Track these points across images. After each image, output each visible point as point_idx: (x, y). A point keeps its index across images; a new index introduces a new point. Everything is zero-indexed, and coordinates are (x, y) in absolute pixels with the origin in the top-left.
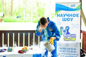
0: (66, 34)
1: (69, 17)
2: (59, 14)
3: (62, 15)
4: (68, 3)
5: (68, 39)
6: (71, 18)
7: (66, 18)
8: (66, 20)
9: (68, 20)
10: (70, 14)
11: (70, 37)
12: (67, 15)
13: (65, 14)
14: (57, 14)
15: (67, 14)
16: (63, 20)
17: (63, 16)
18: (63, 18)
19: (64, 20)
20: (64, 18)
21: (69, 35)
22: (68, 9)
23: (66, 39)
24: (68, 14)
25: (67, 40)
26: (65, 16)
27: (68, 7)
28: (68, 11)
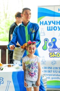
0: (52, 48)
1: (56, 25)
2: (43, 22)
3: (46, 23)
4: (54, 6)
5: (55, 55)
6: (58, 27)
7: (52, 27)
8: (52, 30)
9: (54, 29)
10: (57, 21)
11: (57, 52)
12: (53, 23)
13: (51, 21)
14: (40, 22)
15: (53, 21)
16: (48, 30)
17: (48, 23)
18: (48, 27)
19: (50, 30)
20: (50, 27)
21: (56, 49)
22: (54, 14)
23: (53, 54)
24: (55, 21)
25: (54, 57)
26: (50, 24)
27: (54, 12)
28: (54, 16)
